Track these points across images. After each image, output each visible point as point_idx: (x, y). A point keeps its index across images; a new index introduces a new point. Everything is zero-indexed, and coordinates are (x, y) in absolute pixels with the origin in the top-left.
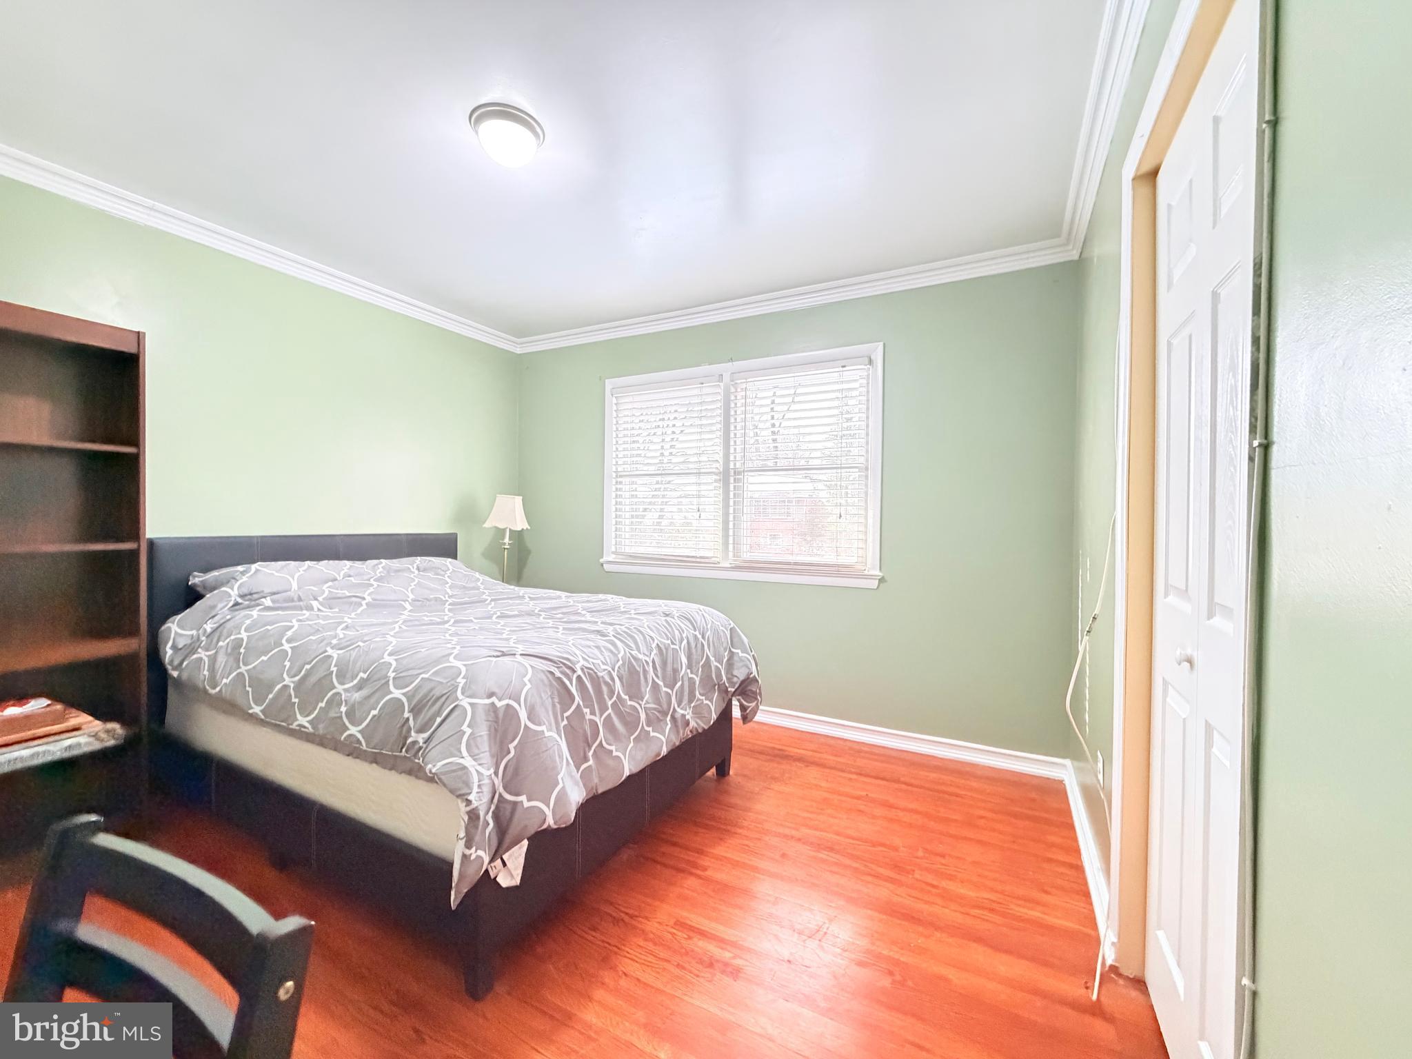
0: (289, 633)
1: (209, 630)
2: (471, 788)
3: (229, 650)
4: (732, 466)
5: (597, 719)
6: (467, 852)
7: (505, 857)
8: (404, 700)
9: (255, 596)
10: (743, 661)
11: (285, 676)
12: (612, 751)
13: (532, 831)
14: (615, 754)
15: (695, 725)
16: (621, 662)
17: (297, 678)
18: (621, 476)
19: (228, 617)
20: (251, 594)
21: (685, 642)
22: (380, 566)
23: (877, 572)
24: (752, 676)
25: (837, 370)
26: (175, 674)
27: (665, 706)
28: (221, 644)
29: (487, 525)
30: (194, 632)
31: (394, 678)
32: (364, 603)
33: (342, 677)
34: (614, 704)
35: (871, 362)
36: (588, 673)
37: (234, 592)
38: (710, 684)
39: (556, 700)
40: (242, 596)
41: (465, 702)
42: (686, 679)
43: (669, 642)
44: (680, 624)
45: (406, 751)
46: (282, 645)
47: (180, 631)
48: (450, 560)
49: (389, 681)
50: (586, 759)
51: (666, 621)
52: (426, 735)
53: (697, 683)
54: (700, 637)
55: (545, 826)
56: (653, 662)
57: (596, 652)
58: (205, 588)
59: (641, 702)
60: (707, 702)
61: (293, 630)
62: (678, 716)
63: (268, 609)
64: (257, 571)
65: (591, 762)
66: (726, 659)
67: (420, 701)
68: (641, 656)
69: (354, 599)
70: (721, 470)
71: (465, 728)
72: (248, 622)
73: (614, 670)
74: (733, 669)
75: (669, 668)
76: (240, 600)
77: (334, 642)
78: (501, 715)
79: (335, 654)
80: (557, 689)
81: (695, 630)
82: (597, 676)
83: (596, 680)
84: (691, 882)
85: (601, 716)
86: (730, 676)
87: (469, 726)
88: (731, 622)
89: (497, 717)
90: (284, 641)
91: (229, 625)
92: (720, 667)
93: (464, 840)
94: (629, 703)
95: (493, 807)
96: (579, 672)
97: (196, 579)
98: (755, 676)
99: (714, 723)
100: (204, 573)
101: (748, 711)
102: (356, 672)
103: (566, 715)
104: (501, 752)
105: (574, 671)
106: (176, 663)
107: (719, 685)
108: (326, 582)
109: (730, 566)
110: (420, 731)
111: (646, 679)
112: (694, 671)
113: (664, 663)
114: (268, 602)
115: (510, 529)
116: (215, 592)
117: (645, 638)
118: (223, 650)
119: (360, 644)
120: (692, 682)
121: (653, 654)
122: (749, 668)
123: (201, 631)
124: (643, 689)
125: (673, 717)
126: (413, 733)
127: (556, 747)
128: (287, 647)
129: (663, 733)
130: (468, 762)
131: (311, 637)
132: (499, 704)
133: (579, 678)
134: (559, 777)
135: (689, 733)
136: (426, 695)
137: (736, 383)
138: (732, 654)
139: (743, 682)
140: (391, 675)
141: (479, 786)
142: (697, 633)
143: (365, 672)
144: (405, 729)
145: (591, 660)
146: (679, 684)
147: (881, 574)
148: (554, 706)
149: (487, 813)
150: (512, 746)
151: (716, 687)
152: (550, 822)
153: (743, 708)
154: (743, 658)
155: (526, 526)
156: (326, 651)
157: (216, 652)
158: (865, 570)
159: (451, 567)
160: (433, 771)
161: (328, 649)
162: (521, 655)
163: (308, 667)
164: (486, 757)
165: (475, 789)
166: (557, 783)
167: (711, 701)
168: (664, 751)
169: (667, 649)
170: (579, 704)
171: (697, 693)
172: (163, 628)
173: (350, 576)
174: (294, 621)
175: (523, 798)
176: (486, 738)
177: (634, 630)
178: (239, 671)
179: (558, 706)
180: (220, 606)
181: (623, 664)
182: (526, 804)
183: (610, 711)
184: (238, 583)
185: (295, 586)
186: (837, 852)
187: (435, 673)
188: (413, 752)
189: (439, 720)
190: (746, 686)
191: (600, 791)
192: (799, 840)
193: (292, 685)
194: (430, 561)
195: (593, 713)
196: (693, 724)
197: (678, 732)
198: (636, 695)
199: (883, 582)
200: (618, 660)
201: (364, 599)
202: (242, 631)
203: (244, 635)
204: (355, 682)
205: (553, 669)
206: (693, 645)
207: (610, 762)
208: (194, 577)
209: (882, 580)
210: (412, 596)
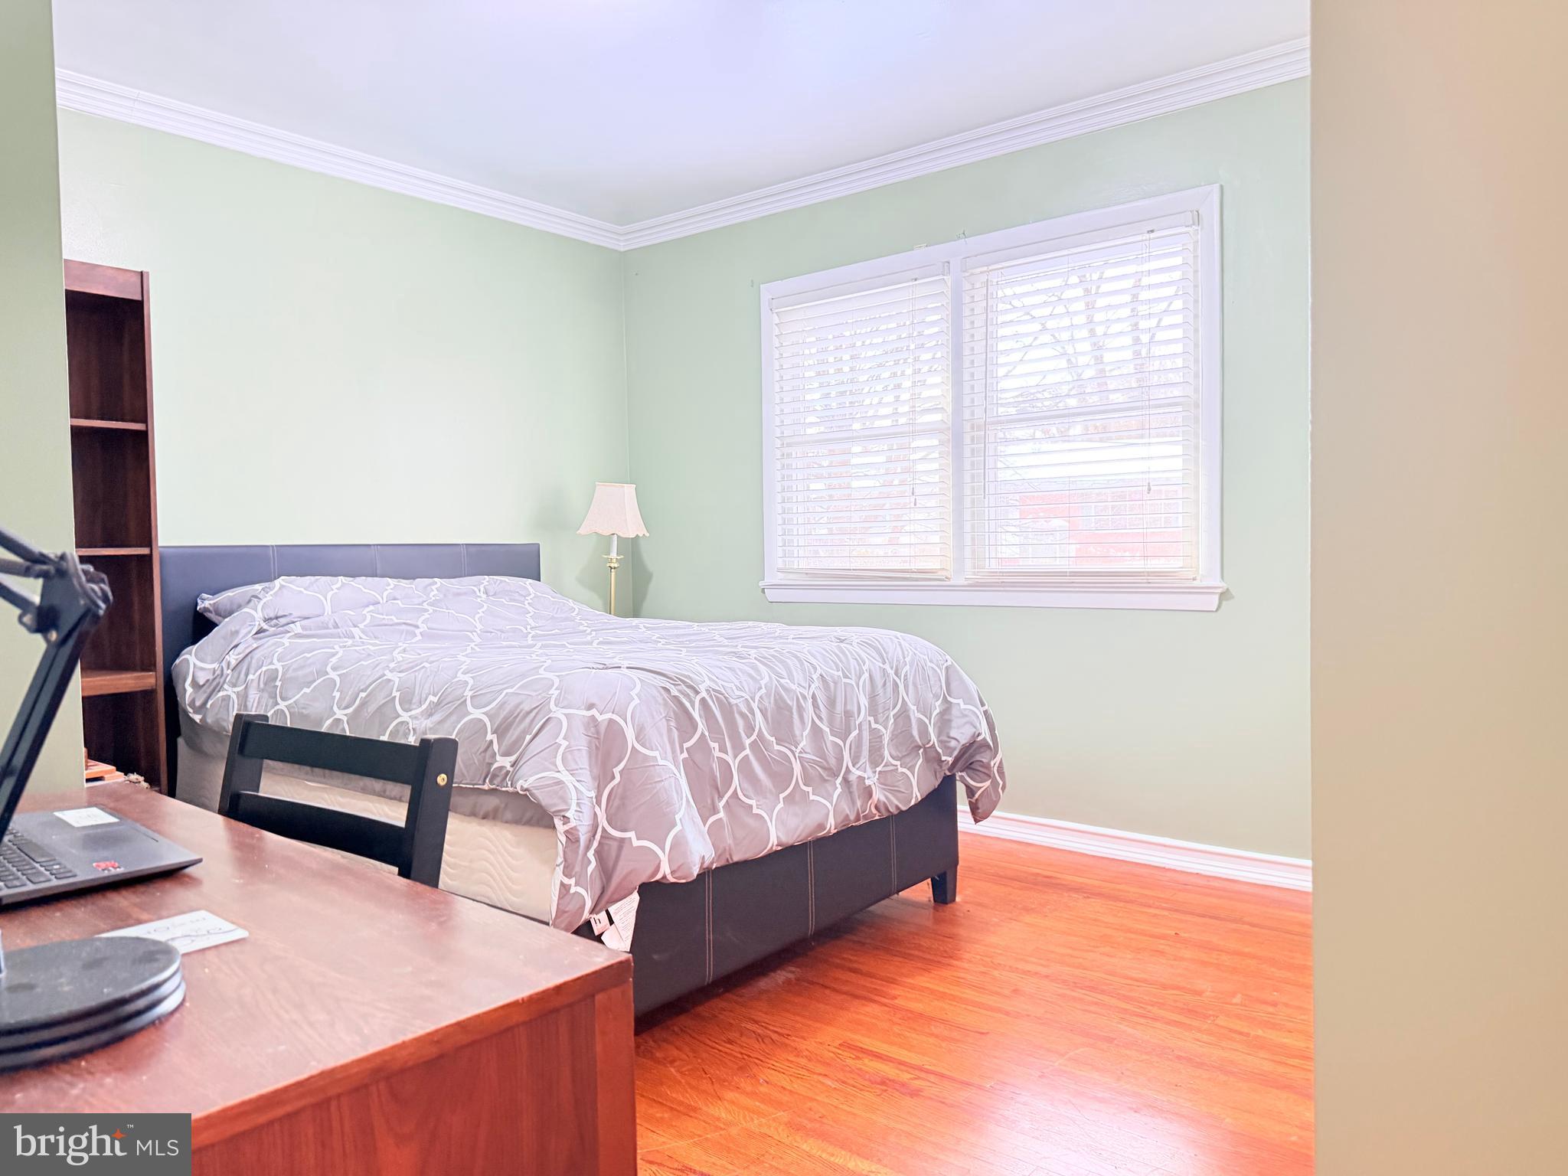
0: (334, 660)
1: (233, 663)
2: (570, 806)
3: (262, 686)
4: (967, 415)
5: (729, 759)
6: (566, 881)
7: (611, 910)
8: (486, 720)
9: (282, 621)
10: (966, 716)
11: (335, 708)
12: (751, 807)
13: (644, 879)
14: (755, 811)
15: (883, 799)
16: (763, 691)
17: (350, 710)
18: (789, 445)
19: (255, 646)
20: (277, 618)
21: (866, 675)
22: (434, 587)
23: (1216, 581)
24: (980, 738)
25: (1139, 238)
26: (197, 718)
27: (833, 762)
28: (251, 677)
29: (582, 531)
30: (215, 665)
31: (472, 697)
32: (417, 631)
33: (407, 702)
34: (753, 745)
35: (1198, 219)
36: (717, 698)
37: (256, 614)
38: (910, 746)
39: (673, 724)
40: (266, 620)
41: (558, 713)
42: (865, 727)
43: (840, 673)
44: (861, 652)
45: (491, 782)
46: (328, 674)
47: (199, 664)
48: (530, 581)
49: (466, 700)
50: (714, 810)
51: (839, 648)
52: (513, 758)
53: (886, 739)
54: (892, 672)
55: (658, 877)
56: (814, 697)
57: (729, 673)
58: (218, 613)
59: (794, 749)
60: (905, 770)
61: (337, 657)
62: (852, 778)
63: (298, 636)
64: (282, 587)
65: (722, 815)
66: (937, 711)
67: (506, 719)
68: (794, 687)
69: (404, 627)
70: (950, 424)
71: (560, 740)
72: (280, 650)
73: (753, 700)
74: (950, 728)
75: (839, 708)
76: (265, 627)
77: (392, 665)
78: (602, 729)
79: (395, 677)
80: (674, 712)
81: (884, 663)
82: (729, 703)
83: (727, 709)
84: (872, 1009)
85: (735, 757)
86: (944, 738)
87: (564, 738)
88: (948, 657)
89: (598, 733)
90: (329, 669)
91: (257, 655)
92: (927, 722)
93: (562, 866)
94: (777, 747)
95: (595, 844)
96: (704, 694)
97: (206, 603)
98: (984, 739)
99: (915, 805)
100: (213, 595)
101: (977, 796)
102: (424, 696)
103: (686, 745)
104: (603, 777)
105: (697, 693)
106: (198, 703)
107: (925, 749)
108: (367, 606)
109: (966, 583)
110: (507, 754)
111: (801, 717)
112: (881, 720)
113: (831, 703)
114: (297, 628)
115: (618, 537)
116: (235, 614)
117: (802, 664)
118: (255, 684)
119: (427, 665)
120: (876, 736)
121: (813, 686)
122: (975, 727)
123: (224, 664)
124: (797, 732)
125: (846, 780)
126: (498, 758)
127: (673, 780)
128: (333, 675)
129: (829, 798)
130: (565, 776)
131: (363, 662)
132: (600, 718)
133: (703, 701)
134: (677, 817)
135: (874, 811)
136: (511, 712)
137: (972, 274)
138: (948, 707)
139: (965, 749)
140: (468, 694)
141: (578, 804)
142: (887, 667)
143: (435, 695)
144: (489, 753)
145: (720, 682)
146: (855, 733)
147: (1224, 585)
148: (669, 730)
149: (588, 848)
150: (617, 771)
151: (921, 751)
152: (665, 871)
153: (970, 792)
154: (966, 713)
155: (642, 531)
156: (384, 675)
157: (246, 687)
158: (1194, 579)
159: (531, 590)
160: (525, 786)
161: (387, 672)
162: (628, 668)
163: (363, 695)
164: (586, 775)
165: (574, 807)
166: (674, 825)
167: (911, 769)
168: (831, 826)
169: (835, 683)
170: (702, 734)
171: (886, 753)
172: (177, 661)
173: (395, 599)
174: (336, 647)
175: (631, 835)
176: (585, 753)
177: (788, 655)
178: (276, 708)
179: (676, 733)
180: (243, 632)
181: (768, 695)
182: (636, 843)
183: (748, 751)
184: (262, 603)
185: (328, 609)
186: (1103, 992)
187: (522, 687)
188: (497, 781)
189: (528, 738)
190: (972, 756)
191: (736, 859)
192: (1047, 977)
193: (345, 719)
194: (501, 581)
195: (723, 749)
196: (878, 795)
197: (853, 802)
198: (786, 737)
199: (1227, 600)
200: (761, 688)
201: (417, 627)
202: (275, 661)
203: (278, 666)
204: (424, 707)
205: (668, 686)
206: (879, 683)
207: (751, 821)
208: (203, 600)
209: (1225, 596)
210: (479, 627)
